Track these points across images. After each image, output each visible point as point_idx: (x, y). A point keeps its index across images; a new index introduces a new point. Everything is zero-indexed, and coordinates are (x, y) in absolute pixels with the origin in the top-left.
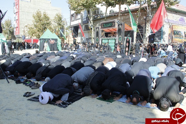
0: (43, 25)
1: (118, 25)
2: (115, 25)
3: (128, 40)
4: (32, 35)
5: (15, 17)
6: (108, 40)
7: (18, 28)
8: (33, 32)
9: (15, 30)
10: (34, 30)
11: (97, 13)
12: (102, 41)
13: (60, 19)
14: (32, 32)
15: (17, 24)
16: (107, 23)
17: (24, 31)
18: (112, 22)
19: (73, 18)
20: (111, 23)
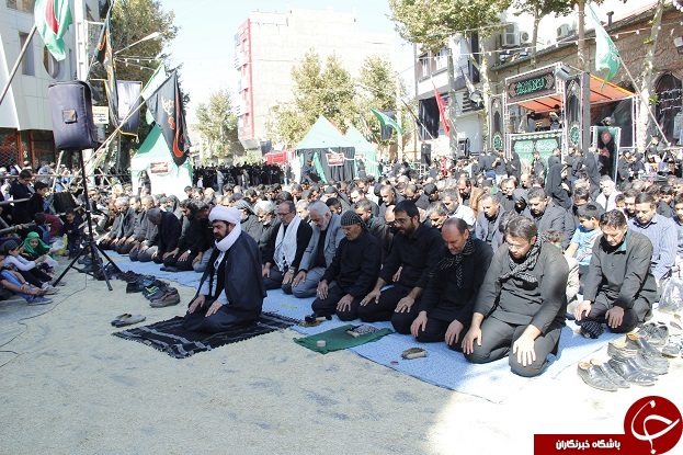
0: (326, 99)
1: (568, 84)
2: (553, 85)
3: (606, 138)
4: (292, 138)
5: (240, 82)
6: (535, 141)
7: (249, 118)
8: (294, 127)
9: (241, 123)
10: (297, 120)
11: (506, 44)
12: (513, 146)
13: (381, 76)
14: (290, 127)
15: (247, 103)
16: (528, 80)
17: (269, 126)
18: (546, 74)
19: (425, 68)
20: (539, 77)
